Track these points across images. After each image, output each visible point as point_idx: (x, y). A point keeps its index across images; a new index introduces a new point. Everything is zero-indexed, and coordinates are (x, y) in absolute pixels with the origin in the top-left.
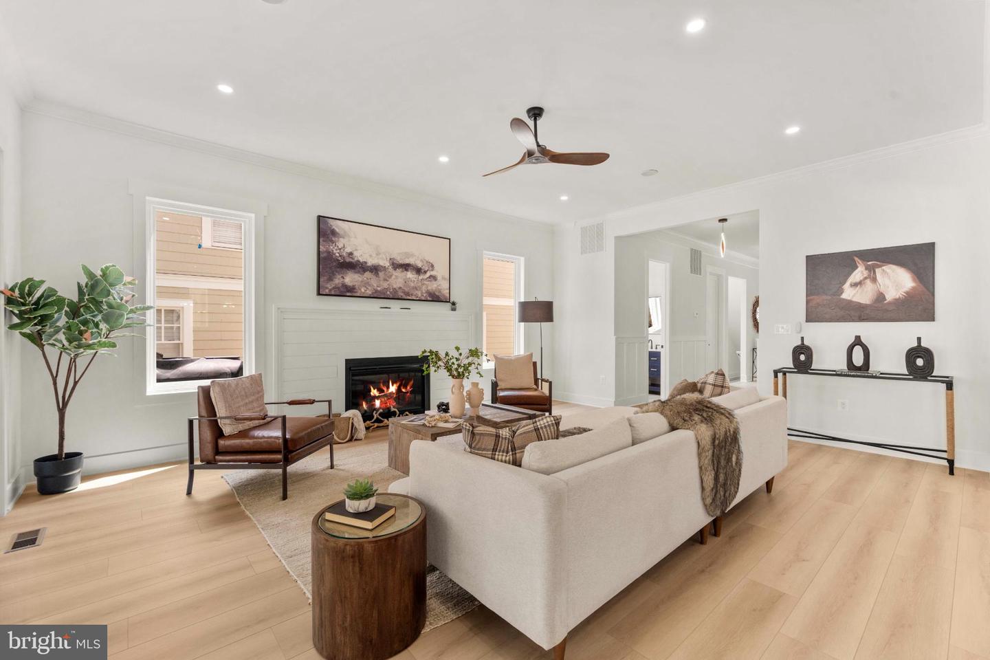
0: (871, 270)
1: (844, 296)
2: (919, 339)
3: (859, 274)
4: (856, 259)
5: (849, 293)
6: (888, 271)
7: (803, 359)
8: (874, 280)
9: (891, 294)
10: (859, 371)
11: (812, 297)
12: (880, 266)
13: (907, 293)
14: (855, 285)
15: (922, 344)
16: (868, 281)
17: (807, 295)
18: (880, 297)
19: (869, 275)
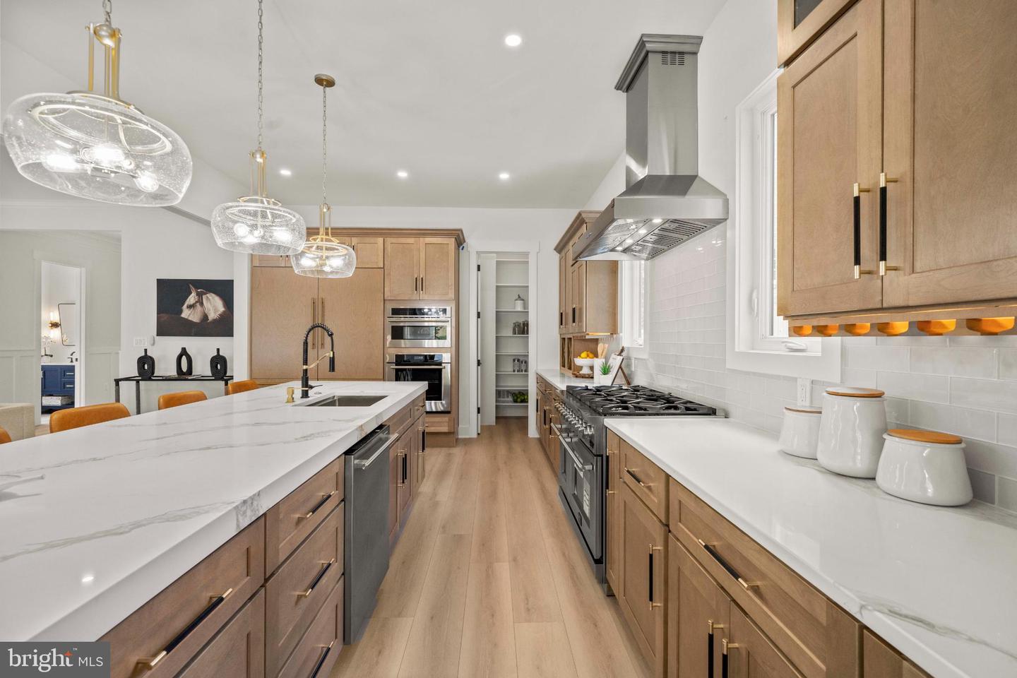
0: (200, 295)
1: (183, 315)
2: (218, 350)
3: (192, 299)
4: (191, 286)
5: (186, 314)
6: (210, 298)
7: (146, 367)
8: (202, 304)
9: (212, 316)
10: (184, 374)
11: (161, 315)
12: (205, 294)
13: (220, 315)
14: (190, 307)
15: (221, 354)
16: (198, 304)
17: (158, 314)
18: (205, 317)
19: (199, 300)
